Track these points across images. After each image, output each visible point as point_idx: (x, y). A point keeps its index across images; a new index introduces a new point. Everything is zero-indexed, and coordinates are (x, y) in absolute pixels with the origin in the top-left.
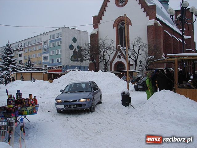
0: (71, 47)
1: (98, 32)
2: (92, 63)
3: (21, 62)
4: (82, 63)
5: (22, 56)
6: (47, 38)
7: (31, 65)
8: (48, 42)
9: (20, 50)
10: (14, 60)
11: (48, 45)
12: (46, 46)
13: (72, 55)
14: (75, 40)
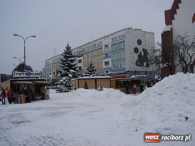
0: (136, 50)
1: (171, 29)
2: (166, 67)
3: (80, 68)
4: (148, 68)
5: (81, 62)
6: (109, 41)
7: (93, 70)
8: (110, 46)
9: (79, 56)
10: (74, 65)
11: (110, 48)
12: (107, 50)
13: (137, 59)
14: (139, 42)
